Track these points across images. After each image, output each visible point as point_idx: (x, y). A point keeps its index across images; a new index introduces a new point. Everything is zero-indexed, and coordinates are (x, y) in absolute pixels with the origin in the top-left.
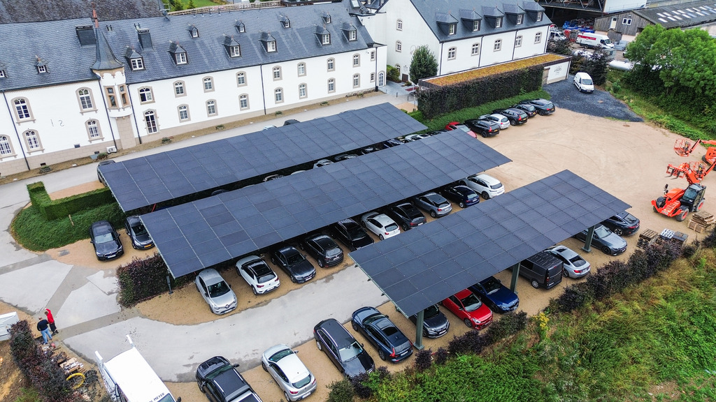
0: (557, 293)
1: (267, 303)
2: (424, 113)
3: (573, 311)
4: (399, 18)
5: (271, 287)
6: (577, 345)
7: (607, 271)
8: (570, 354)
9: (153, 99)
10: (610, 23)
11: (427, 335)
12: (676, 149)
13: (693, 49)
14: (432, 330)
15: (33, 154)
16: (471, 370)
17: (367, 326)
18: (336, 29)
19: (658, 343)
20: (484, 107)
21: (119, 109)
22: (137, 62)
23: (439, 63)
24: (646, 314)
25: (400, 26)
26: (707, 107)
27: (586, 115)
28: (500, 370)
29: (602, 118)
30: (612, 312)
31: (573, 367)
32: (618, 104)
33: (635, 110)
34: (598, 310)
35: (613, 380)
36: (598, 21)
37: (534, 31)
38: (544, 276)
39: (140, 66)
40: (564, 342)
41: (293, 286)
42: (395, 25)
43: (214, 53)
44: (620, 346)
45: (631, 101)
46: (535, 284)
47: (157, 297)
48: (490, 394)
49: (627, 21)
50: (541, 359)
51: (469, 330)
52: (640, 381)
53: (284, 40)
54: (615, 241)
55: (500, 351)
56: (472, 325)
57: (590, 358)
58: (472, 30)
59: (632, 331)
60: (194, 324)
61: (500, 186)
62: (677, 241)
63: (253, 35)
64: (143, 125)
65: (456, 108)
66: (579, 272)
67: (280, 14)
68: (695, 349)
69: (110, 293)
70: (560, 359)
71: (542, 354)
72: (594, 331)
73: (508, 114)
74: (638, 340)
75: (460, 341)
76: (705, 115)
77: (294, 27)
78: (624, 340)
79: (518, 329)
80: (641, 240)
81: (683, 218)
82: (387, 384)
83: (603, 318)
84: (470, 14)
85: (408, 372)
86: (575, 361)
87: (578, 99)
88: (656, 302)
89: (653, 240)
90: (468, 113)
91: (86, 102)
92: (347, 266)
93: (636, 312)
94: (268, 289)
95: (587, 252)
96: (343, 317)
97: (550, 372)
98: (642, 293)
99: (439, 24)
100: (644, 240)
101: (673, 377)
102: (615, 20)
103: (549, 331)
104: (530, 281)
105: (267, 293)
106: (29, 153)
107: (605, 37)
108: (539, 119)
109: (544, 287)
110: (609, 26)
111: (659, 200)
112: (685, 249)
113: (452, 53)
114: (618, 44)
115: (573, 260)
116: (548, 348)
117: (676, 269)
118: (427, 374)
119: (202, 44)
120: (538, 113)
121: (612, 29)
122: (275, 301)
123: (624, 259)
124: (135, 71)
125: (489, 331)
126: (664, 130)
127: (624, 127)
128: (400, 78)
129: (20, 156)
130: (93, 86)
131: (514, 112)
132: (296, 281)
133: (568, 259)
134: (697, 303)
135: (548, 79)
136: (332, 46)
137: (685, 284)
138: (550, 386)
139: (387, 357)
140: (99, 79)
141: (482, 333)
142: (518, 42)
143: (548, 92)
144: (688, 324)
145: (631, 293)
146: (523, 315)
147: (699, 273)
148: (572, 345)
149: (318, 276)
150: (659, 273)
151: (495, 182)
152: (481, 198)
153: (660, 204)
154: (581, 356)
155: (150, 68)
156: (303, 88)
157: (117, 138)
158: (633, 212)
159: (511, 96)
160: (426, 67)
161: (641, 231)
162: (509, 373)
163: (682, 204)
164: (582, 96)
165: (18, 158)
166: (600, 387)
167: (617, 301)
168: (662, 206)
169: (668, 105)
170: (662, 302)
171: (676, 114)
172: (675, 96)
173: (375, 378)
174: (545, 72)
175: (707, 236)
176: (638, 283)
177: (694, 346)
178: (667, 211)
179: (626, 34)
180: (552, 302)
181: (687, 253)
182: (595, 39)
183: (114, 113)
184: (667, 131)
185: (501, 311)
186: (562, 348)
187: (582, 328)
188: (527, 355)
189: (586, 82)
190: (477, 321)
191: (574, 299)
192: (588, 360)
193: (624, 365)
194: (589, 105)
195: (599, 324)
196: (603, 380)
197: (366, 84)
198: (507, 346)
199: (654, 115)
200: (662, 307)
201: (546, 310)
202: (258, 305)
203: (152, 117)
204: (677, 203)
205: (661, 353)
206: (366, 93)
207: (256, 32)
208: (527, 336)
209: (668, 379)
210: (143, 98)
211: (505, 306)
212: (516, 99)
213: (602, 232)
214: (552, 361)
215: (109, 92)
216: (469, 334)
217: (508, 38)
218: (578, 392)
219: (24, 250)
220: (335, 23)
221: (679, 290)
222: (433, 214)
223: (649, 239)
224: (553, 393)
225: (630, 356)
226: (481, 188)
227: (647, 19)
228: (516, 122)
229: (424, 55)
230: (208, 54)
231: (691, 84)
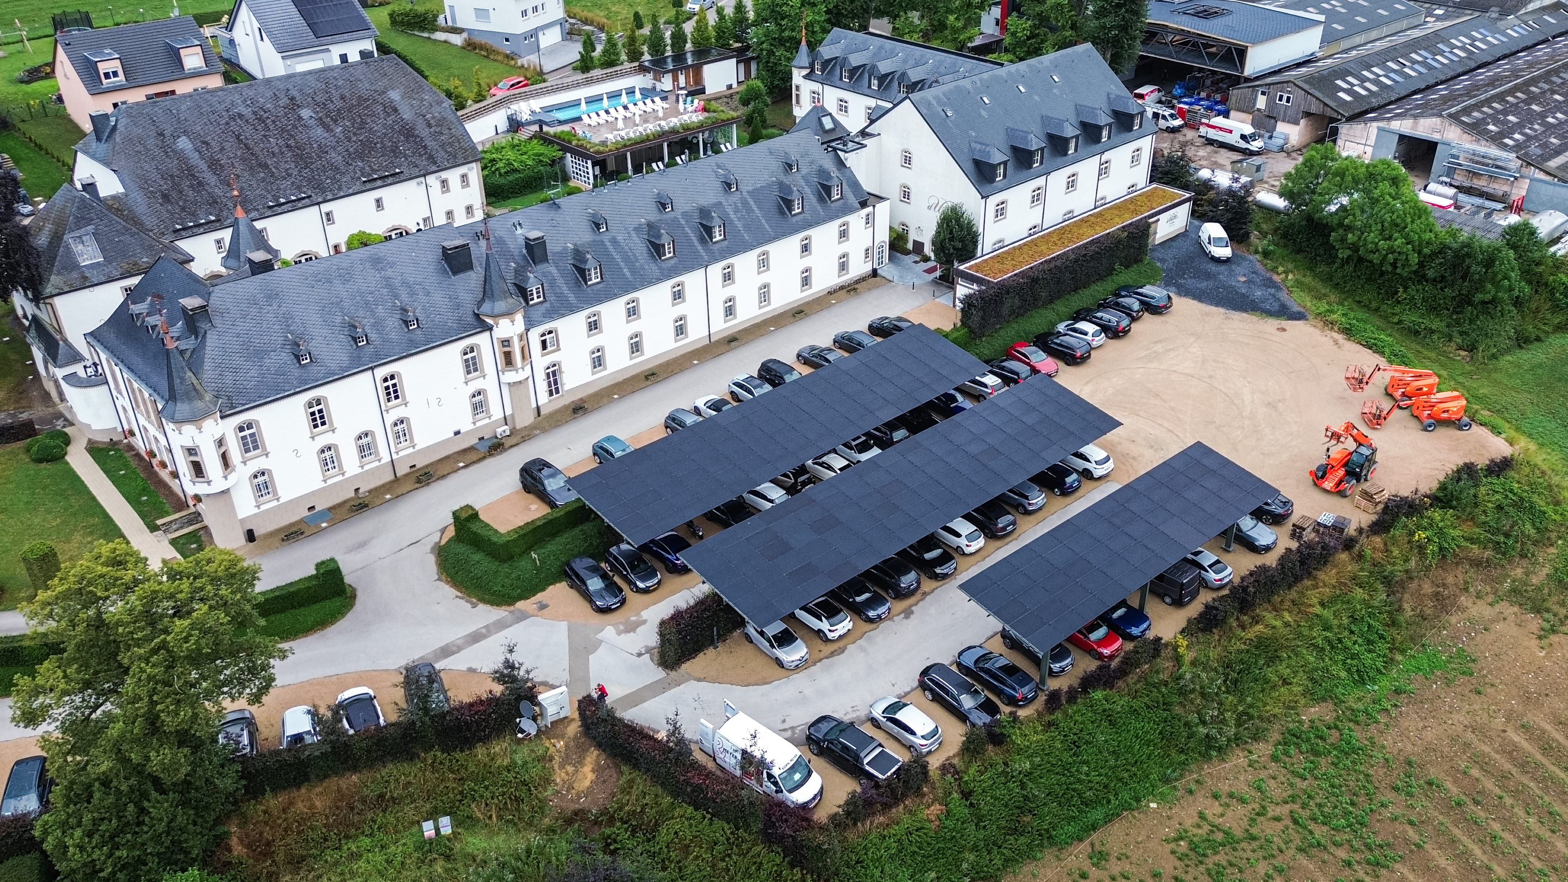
0: (1194, 609)
1: (842, 650)
2: (971, 331)
3: (1215, 630)
4: (905, 147)
5: (845, 630)
6: (1220, 669)
7: (1252, 580)
8: (1212, 680)
9: (558, 345)
10: (1255, 99)
11: (1052, 674)
12: (1347, 378)
13: (1377, 201)
14: (1056, 667)
15: (401, 454)
16: (1107, 706)
17: (982, 669)
18: (807, 182)
19: (1313, 659)
20: (1061, 307)
21: (517, 371)
22: (534, 292)
23: (981, 230)
24: (1299, 626)
25: (907, 160)
26: (1401, 290)
27: (1221, 310)
28: (1136, 704)
29: (1245, 315)
30: (1259, 628)
31: (1217, 694)
32: (1269, 283)
33: (1295, 295)
34: (1243, 627)
35: (1260, 704)
36: (1235, 94)
37: (1129, 148)
38: (1178, 589)
39: (538, 297)
40: (1206, 667)
41: (867, 626)
42: (898, 159)
43: (634, 255)
44: (1269, 666)
45: (1290, 276)
46: (1168, 600)
47: (701, 654)
48: (1129, 731)
49: (1285, 99)
50: (1181, 688)
51: (1099, 663)
52: (1292, 704)
53: (732, 216)
54: (1263, 534)
55: (1135, 684)
56: (1101, 657)
57: (1235, 682)
58: (1030, 167)
59: (1282, 647)
60: (766, 683)
61: (1107, 459)
62: (1338, 528)
63: (685, 214)
64: (542, 387)
65: (1018, 313)
66: (1220, 580)
67: (719, 167)
68: (1354, 662)
69: (640, 655)
70: (1201, 688)
71: (1182, 683)
72: (1239, 652)
73: (1101, 319)
74: (1289, 657)
75: (1092, 676)
76: (1399, 302)
77: (745, 188)
78: (1273, 659)
79: (1154, 657)
80: (1294, 531)
81: (1348, 493)
82: (1019, 728)
83: (1249, 636)
84: (1025, 138)
85: (1040, 714)
86: (1219, 688)
87: (1208, 276)
88: (1311, 610)
89: (1309, 530)
90: (1036, 322)
91: (471, 366)
92: (925, 594)
93: (1287, 625)
94: (842, 632)
95: (1229, 552)
96: (946, 659)
97: (1192, 703)
98: (1293, 601)
99: (977, 163)
100: (1297, 532)
101: (1328, 696)
102: (1263, 93)
103: (1188, 656)
104: (1161, 597)
105: (841, 637)
106: (397, 453)
107: (1248, 130)
108: (1147, 325)
109: (1179, 603)
110: (1254, 104)
111: (1318, 469)
112: (1346, 540)
113: (1001, 212)
114: (1271, 137)
115: (1210, 566)
116: (1188, 676)
117: (1335, 566)
118: (1058, 715)
119: (614, 241)
120: (1147, 310)
121: (1259, 110)
122: (851, 647)
123: (1271, 559)
124: (532, 305)
125: (1122, 662)
126: (1336, 336)
127: (1278, 333)
128: (910, 246)
129: (386, 459)
130: (482, 340)
131: (1109, 316)
132: (870, 620)
133: (1206, 565)
134: (1359, 607)
135: (1158, 236)
136: (806, 215)
137: (1346, 584)
138: (1194, 718)
139: (1012, 701)
140: (490, 329)
141: (1114, 664)
142: (1103, 171)
143: (1158, 264)
144: (1346, 633)
145: (1282, 601)
146: (1158, 640)
147: (1362, 570)
148: (1215, 670)
149: (893, 612)
150: (1315, 572)
151: (1100, 454)
152: (1083, 479)
153: (1320, 474)
154: (1225, 681)
155: (551, 297)
156: (765, 293)
157: (508, 412)
158: (1287, 492)
159: (1101, 278)
160: (962, 240)
161: (1294, 518)
162: (1148, 707)
163: (1348, 473)
164: (1213, 267)
165: (383, 462)
166: (1247, 714)
167: (1264, 613)
168: (1323, 477)
169: (1345, 282)
170: (1318, 609)
171: (1357, 298)
172: (1356, 266)
173: (1009, 722)
174: (1151, 230)
175: (1374, 518)
176: (1290, 588)
177: (1352, 659)
178: (1328, 485)
179: (1283, 121)
180: (1189, 621)
181: (1349, 544)
182: (1231, 132)
183: (510, 377)
184: (1340, 337)
185: (1131, 638)
186: (1204, 675)
187: (1225, 648)
188: (1166, 685)
189: (1217, 242)
190: (1106, 652)
191: (1215, 616)
192: (1234, 686)
193: (1274, 687)
194: (1224, 288)
195: (1245, 643)
196: (1251, 706)
197: (859, 267)
198: (1143, 678)
199: (1323, 307)
200: (1317, 615)
201: (1182, 632)
202: (832, 654)
203: (554, 373)
204: (1342, 472)
205: (1316, 670)
206: (858, 282)
207: (687, 208)
208: (1165, 664)
209: (1324, 699)
210: (544, 344)
211: (1135, 631)
212: (1110, 285)
213: (1247, 524)
214: (1193, 691)
215: (504, 346)
216: (1100, 668)
217: (1087, 168)
218: (1224, 722)
219: (481, 607)
220: (804, 171)
221: (1338, 592)
222: (1021, 509)
223: (1304, 529)
224: (1197, 725)
225: (1281, 677)
226: (1081, 464)
227: (1317, 99)
228: (1114, 333)
229: (958, 220)
230: (626, 259)
231: (1376, 258)
